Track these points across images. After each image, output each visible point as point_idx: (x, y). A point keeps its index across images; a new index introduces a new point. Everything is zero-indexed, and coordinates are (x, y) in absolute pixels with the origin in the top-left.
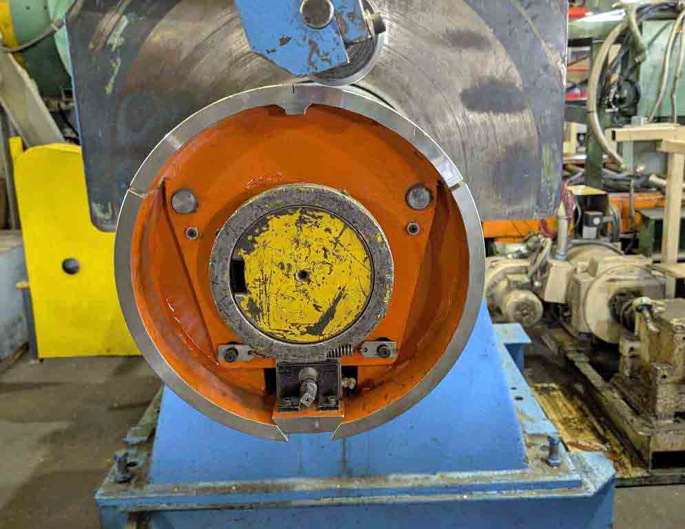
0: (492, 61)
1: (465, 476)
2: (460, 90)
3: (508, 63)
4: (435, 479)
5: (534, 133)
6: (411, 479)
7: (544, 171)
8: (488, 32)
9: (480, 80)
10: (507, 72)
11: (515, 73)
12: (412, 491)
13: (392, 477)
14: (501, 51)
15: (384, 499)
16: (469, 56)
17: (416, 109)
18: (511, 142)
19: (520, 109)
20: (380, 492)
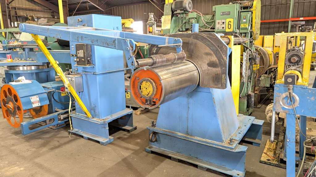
0: (213, 58)
1: (210, 141)
2: (207, 63)
3: (216, 58)
4: (204, 140)
5: (221, 72)
6: (199, 138)
7: (223, 80)
8: (212, 53)
9: (211, 61)
10: (216, 60)
11: (217, 60)
12: (198, 140)
13: (195, 137)
14: (215, 56)
15: (193, 141)
16: (209, 57)
17: (199, 66)
18: (216, 74)
19: (218, 67)
20: (192, 139)
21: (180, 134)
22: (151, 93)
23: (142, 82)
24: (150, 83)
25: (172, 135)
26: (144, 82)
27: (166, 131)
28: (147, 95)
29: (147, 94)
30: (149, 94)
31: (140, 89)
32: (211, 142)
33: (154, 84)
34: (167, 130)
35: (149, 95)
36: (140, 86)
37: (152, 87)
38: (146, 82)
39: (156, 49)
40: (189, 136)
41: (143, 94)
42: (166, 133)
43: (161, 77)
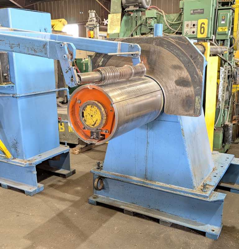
0: (183, 73)
1: (176, 187)
2: (175, 80)
3: (188, 74)
4: (168, 186)
5: (194, 93)
6: (161, 184)
7: (196, 104)
8: (183, 66)
9: (180, 78)
10: (187, 76)
11: (189, 76)
12: (161, 187)
13: (157, 182)
14: (186, 71)
15: (154, 187)
16: (178, 71)
17: (164, 84)
18: (187, 95)
19: (190, 86)
20: (153, 185)
21: (135, 178)
22: (99, 122)
23: (86, 106)
24: (96, 108)
25: (125, 180)
26: (88, 106)
27: (117, 176)
28: (93, 125)
29: (93, 123)
30: (95, 123)
31: (83, 116)
32: (178, 188)
33: (103, 109)
34: (117, 174)
35: (95, 126)
36: (83, 113)
37: (100, 113)
38: (91, 107)
39: (102, 60)
40: (148, 182)
41: (87, 123)
42: (116, 178)
43: (114, 100)
